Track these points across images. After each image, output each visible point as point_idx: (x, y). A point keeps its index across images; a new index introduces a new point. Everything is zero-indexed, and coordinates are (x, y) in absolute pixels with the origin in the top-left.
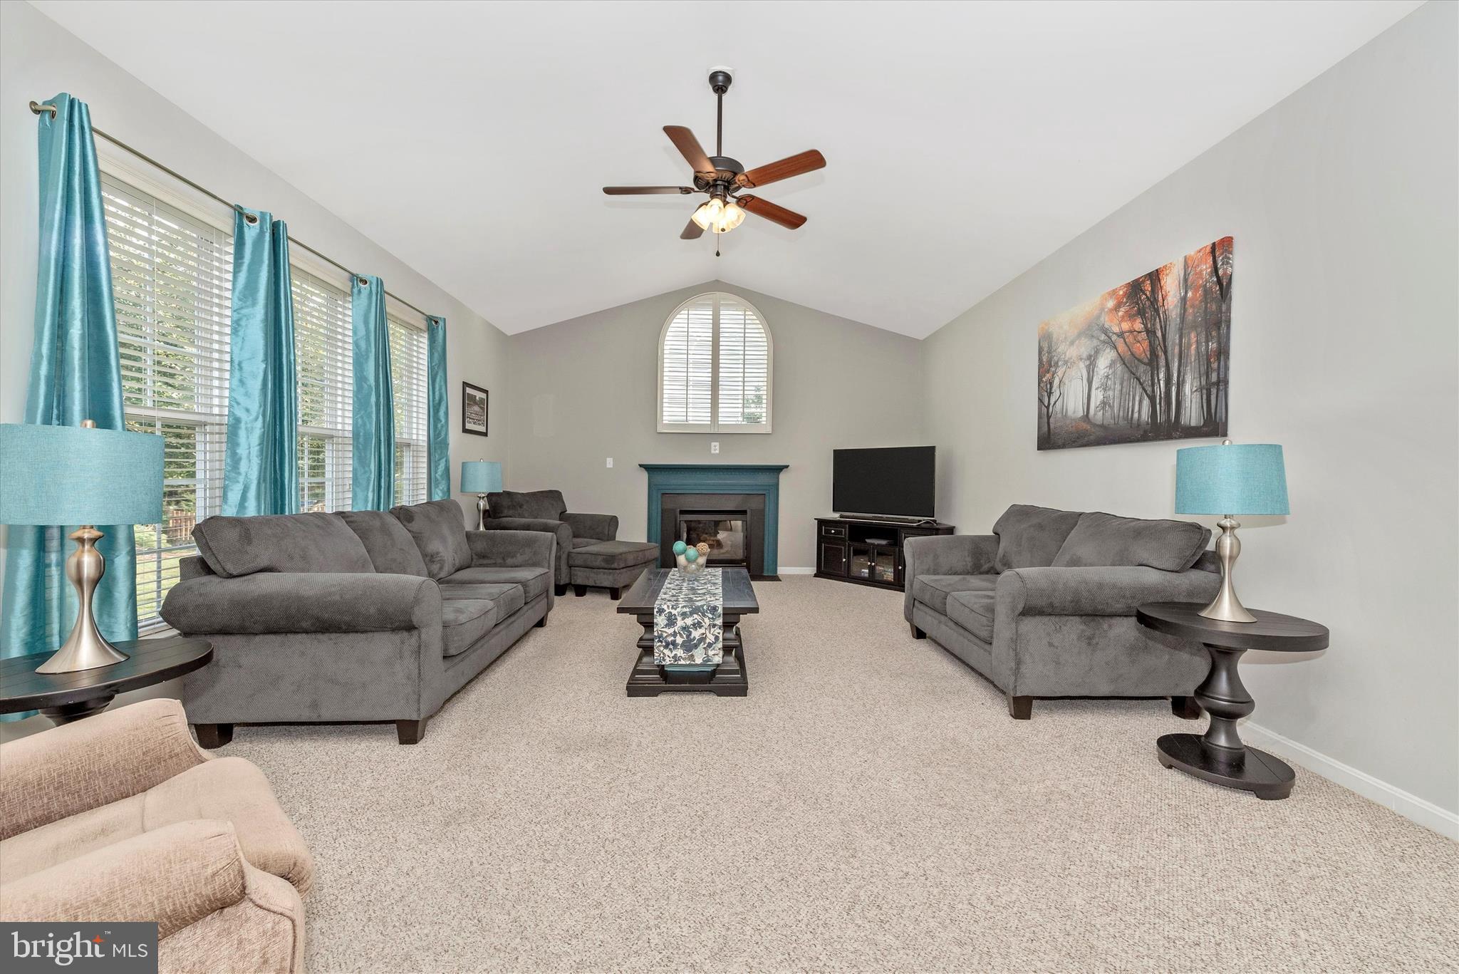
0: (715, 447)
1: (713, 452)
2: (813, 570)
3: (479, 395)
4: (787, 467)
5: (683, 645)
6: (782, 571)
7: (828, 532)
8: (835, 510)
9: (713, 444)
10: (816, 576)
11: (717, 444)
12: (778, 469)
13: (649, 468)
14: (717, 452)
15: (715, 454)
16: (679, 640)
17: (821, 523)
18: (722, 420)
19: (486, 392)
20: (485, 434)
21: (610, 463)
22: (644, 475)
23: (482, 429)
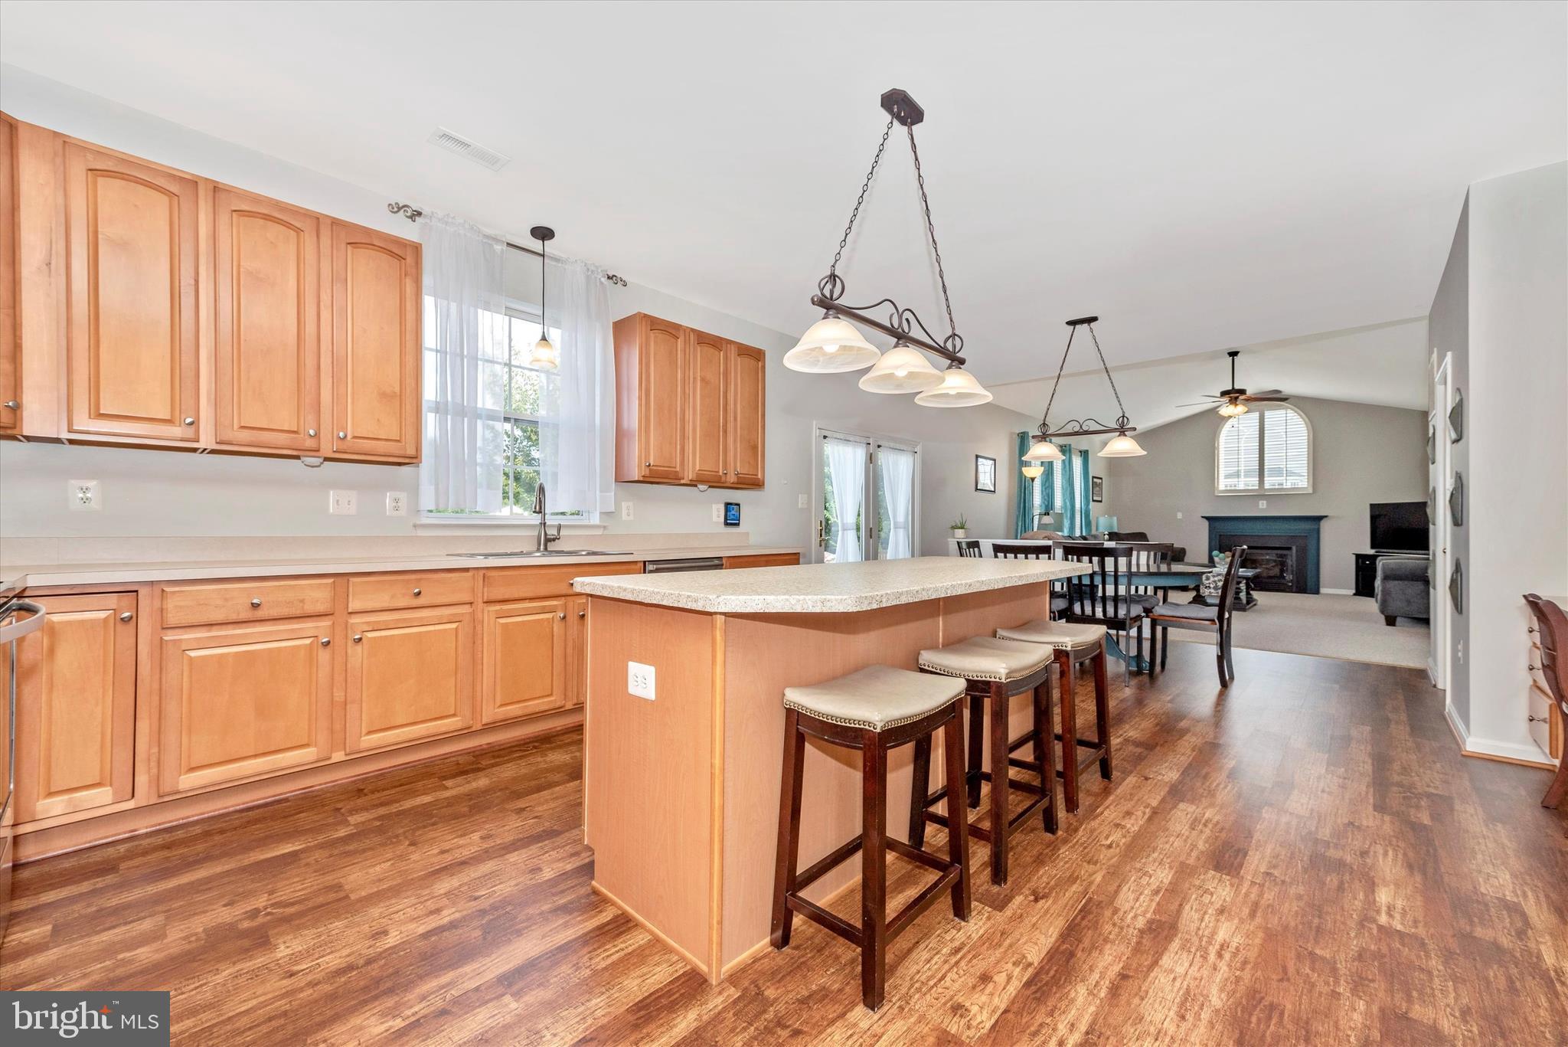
0: (1263, 504)
1: (1261, 507)
2: (1354, 591)
3: (1099, 481)
4: (1326, 517)
5: (1214, 588)
6: (1323, 590)
7: (1364, 563)
8: (1372, 547)
9: (1260, 502)
10: (1355, 594)
11: (1265, 502)
12: (1320, 518)
13: (1207, 518)
14: (1265, 507)
15: (1262, 508)
16: (1212, 586)
17: (1359, 557)
18: (1267, 486)
19: (1101, 479)
20: (1101, 501)
21: (1180, 516)
22: (1206, 523)
23: (1100, 499)
